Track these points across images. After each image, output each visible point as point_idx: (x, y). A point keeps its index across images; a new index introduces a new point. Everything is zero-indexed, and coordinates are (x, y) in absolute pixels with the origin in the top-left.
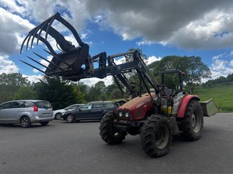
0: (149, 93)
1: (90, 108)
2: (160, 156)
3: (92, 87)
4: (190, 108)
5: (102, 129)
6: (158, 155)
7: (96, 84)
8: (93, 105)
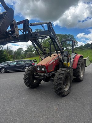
0: (58, 54)
1: (15, 63)
2: (66, 95)
3: (16, 51)
4: (79, 63)
5: (25, 79)
6: (65, 95)
7: (18, 50)
8: (17, 62)
